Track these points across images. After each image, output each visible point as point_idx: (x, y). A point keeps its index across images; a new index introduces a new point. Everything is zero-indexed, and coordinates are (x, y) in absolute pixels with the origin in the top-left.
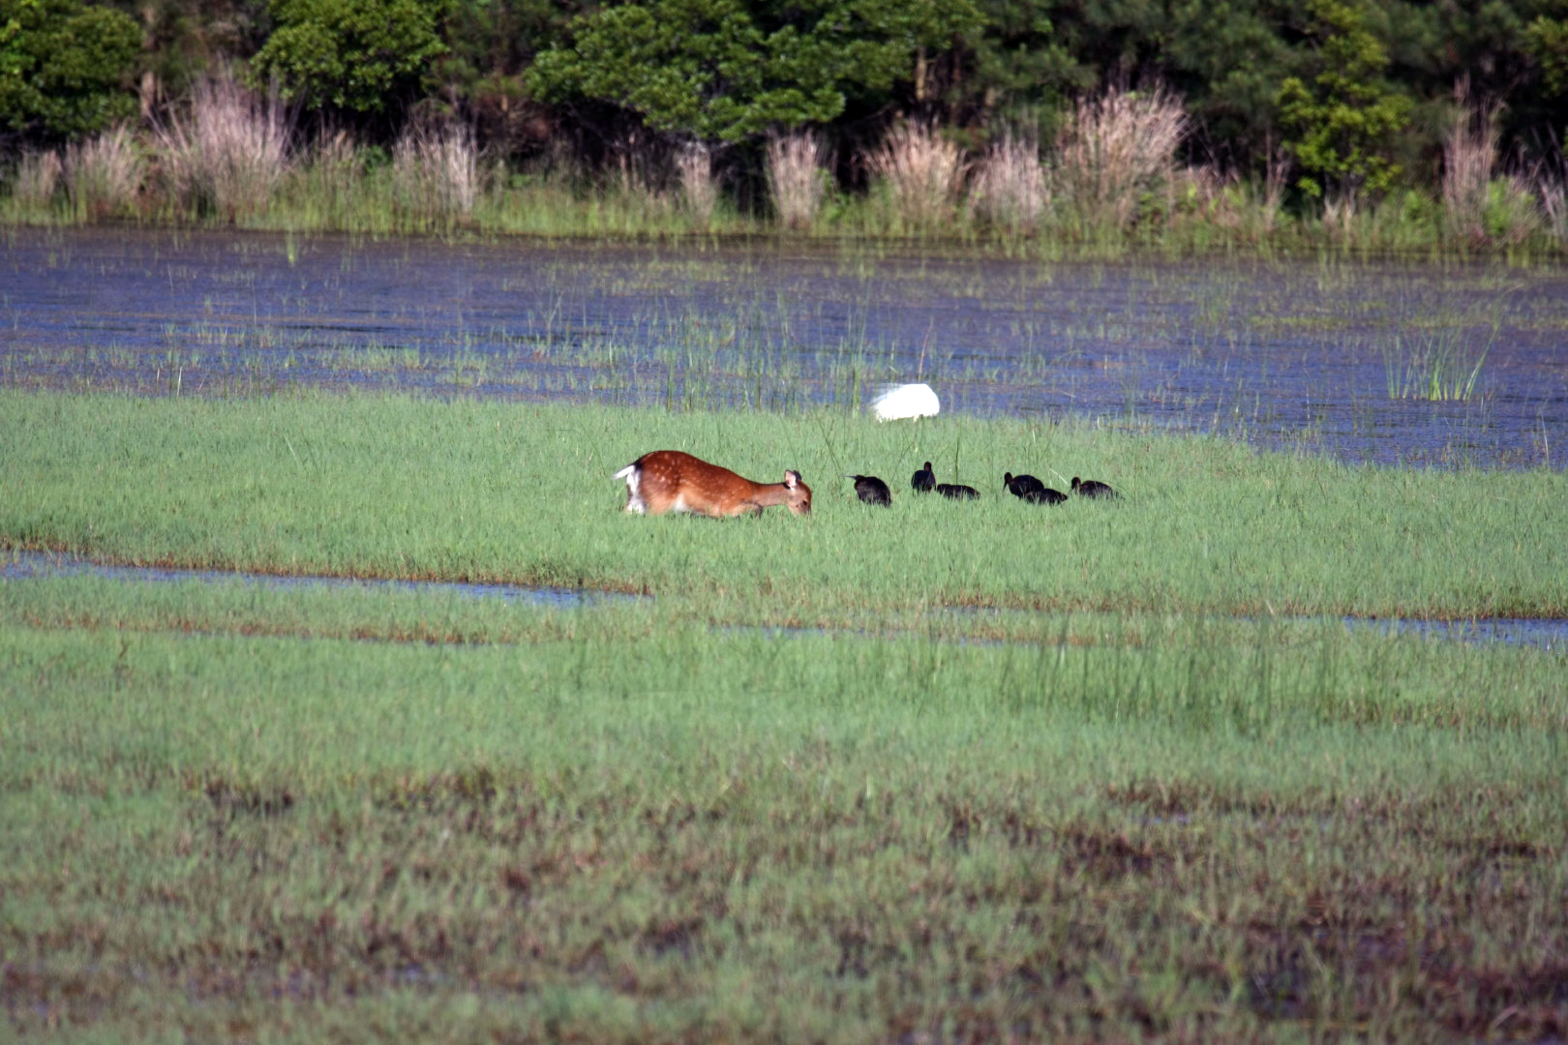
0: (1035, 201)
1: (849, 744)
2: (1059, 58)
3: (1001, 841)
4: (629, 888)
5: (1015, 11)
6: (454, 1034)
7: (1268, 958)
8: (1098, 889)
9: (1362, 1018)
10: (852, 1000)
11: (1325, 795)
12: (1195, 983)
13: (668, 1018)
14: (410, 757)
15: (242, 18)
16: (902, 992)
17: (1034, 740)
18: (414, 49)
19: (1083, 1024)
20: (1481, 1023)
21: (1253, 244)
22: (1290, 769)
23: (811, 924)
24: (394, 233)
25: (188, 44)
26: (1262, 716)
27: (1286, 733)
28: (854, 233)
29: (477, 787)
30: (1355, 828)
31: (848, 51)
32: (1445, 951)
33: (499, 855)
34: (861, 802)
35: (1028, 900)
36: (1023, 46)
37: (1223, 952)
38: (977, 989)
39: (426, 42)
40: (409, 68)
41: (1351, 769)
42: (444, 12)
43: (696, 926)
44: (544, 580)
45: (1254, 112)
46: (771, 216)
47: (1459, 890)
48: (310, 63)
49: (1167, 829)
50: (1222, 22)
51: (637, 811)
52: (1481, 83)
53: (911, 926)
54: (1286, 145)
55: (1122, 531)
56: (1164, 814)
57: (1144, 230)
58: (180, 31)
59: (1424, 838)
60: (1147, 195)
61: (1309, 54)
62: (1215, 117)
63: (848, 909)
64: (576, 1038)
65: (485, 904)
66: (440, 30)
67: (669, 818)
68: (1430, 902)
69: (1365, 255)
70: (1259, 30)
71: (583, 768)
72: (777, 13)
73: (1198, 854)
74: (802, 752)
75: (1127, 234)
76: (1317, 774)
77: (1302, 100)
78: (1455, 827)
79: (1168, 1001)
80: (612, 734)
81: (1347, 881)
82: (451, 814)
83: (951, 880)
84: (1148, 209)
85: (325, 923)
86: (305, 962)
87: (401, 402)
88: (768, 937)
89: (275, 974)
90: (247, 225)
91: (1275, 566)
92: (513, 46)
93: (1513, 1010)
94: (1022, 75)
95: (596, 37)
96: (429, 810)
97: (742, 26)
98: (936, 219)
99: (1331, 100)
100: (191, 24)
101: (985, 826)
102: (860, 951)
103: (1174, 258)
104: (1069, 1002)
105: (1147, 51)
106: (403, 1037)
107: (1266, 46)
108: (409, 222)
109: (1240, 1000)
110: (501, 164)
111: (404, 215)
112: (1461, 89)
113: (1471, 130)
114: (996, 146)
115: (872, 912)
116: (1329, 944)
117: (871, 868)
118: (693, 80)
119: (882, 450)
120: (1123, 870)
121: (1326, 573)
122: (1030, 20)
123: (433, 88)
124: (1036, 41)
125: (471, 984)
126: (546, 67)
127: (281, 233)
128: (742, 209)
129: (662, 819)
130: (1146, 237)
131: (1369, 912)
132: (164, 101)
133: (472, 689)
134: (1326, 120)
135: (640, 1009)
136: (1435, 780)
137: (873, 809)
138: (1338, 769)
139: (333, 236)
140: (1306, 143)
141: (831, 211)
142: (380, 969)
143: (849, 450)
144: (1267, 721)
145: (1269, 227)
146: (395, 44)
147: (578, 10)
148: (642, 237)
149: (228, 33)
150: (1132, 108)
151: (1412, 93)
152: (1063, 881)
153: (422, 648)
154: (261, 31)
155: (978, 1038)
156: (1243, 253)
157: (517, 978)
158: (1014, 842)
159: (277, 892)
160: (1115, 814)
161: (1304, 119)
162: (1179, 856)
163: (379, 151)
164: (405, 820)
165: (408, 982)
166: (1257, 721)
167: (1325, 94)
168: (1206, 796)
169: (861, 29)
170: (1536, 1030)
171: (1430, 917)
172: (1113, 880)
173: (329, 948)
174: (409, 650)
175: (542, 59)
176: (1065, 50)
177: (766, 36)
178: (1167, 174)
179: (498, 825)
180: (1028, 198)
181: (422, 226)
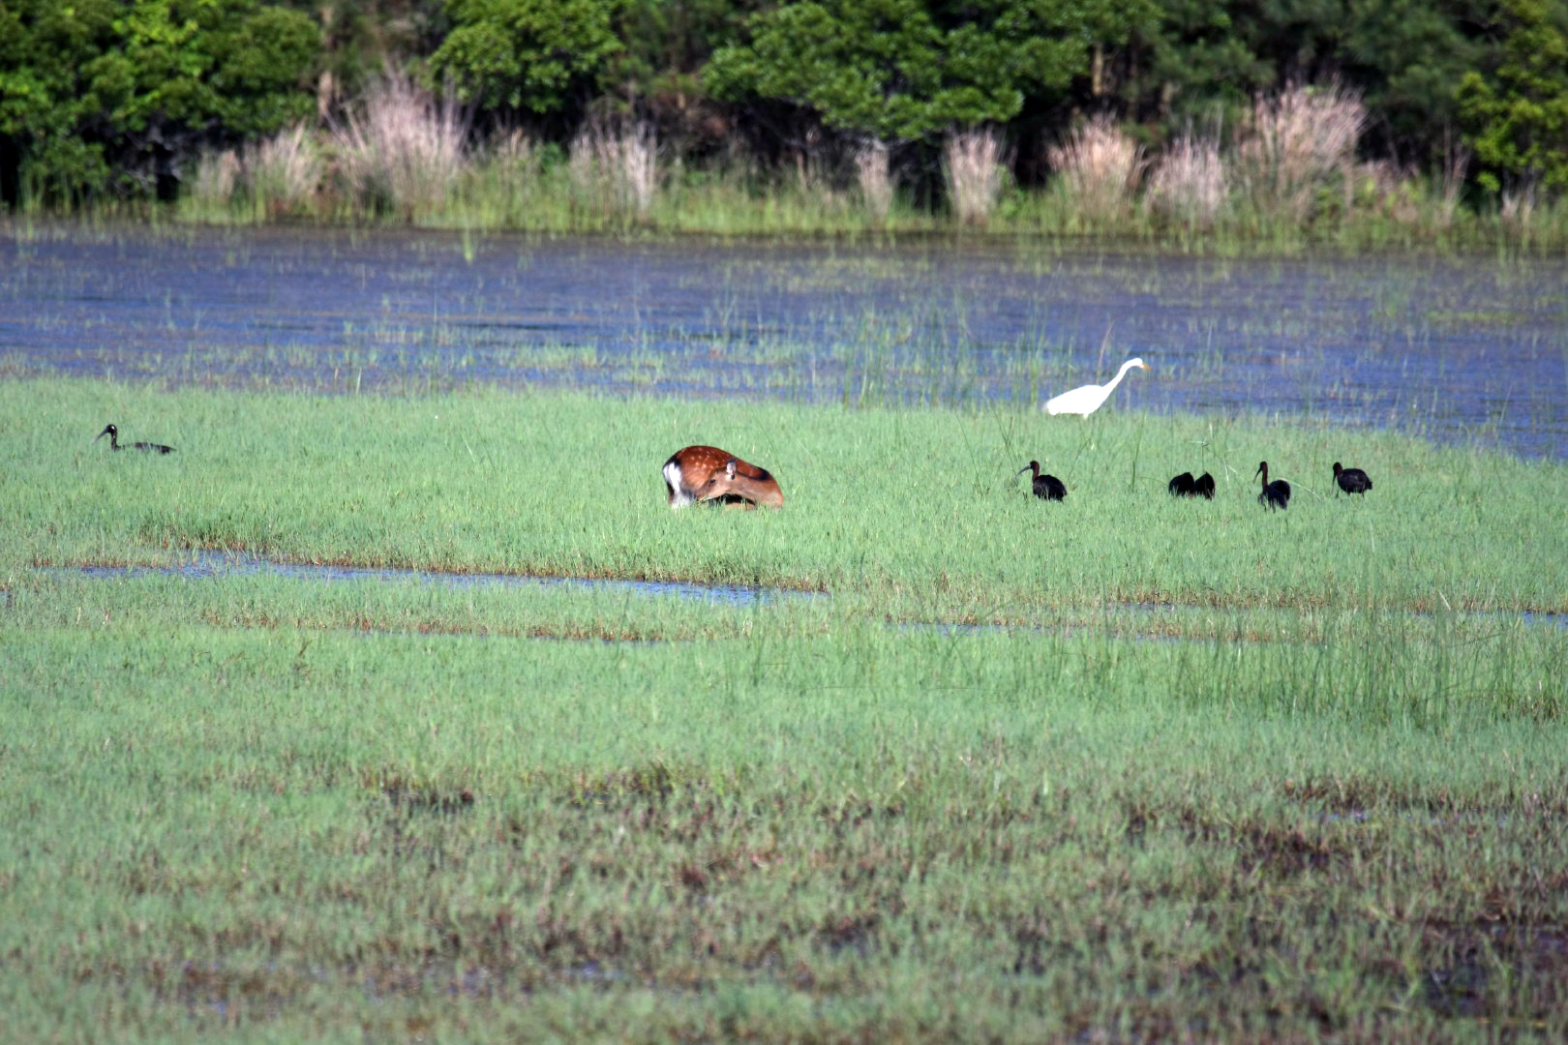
0: (1213, 197)
1: (1026, 741)
2: (1236, 52)
3: (1176, 838)
4: (806, 885)
5: (1194, 6)
6: (630, 1031)
7: (1446, 954)
8: (1275, 886)
9: (1540, 1015)
10: (1028, 997)
11: (1503, 791)
12: (1371, 980)
13: (844, 1016)
14: (587, 755)
15: (420, 17)
16: (1078, 991)
17: (1210, 737)
18: (589, 47)
19: (1260, 1021)
21: (1431, 239)
22: (1467, 765)
23: (987, 921)
24: (571, 231)
25: (366, 42)
26: (1440, 712)
27: (1463, 730)
28: (1032, 229)
29: (651, 785)
30: (1533, 824)
31: (1024, 49)
33: (675, 852)
34: (1037, 799)
35: (1204, 897)
36: (1201, 41)
37: (1400, 948)
38: (1154, 987)
39: (600, 43)
40: (585, 67)
41: (1530, 765)
42: (620, 9)
43: (872, 923)
44: (718, 578)
45: (1433, 106)
46: (948, 212)
48: (486, 63)
49: (1344, 826)
50: (1401, 17)
51: (813, 808)
53: (1088, 923)
54: (1465, 139)
55: (1300, 527)
56: (1341, 810)
57: (1322, 226)
58: (359, 29)
60: (1325, 191)
61: (1487, 49)
62: (1394, 111)
63: (1025, 905)
64: (751, 1035)
65: (660, 901)
66: (616, 28)
67: (845, 814)
69: (1543, 250)
70: (1438, 24)
71: (760, 764)
72: (955, 10)
73: (1375, 850)
74: (978, 749)
75: (1304, 230)
76: (1495, 769)
77: (1483, 94)
79: (1344, 999)
80: (787, 730)
81: (1525, 877)
82: (627, 812)
83: (1127, 876)
84: (1326, 204)
85: (502, 921)
86: (482, 961)
87: (578, 399)
88: (943, 934)
89: (452, 971)
90: (425, 224)
91: (1454, 562)
92: (688, 43)
94: (1201, 70)
95: (774, 35)
96: (606, 808)
97: (923, 24)
98: (1113, 216)
99: (1512, 93)
100: (369, 23)
101: (1161, 823)
102: (1036, 949)
103: (1351, 253)
104: (1245, 998)
105: (1325, 46)
106: (579, 1034)
107: (1445, 41)
108: (586, 220)
109: (1417, 997)
110: (678, 161)
111: (581, 213)
114: (1177, 142)
115: (1048, 908)
116: (1507, 941)
117: (1047, 865)
118: (871, 78)
119: (1058, 447)
120: (1301, 866)
121: (1504, 569)
122: (1208, 14)
123: (609, 86)
124: (1214, 35)
125: (647, 982)
126: (724, 64)
127: (457, 233)
128: (918, 205)
129: (838, 815)
130: (1324, 233)
131: (1546, 908)
132: (342, 100)
133: (649, 687)
134: (1505, 114)
135: (818, 1004)
137: (1050, 806)
138: (1517, 765)
139: (511, 232)
140: (1486, 138)
141: (1008, 207)
142: (557, 966)
143: (1026, 447)
144: (1444, 716)
145: (1447, 222)
146: (570, 43)
147: (755, 7)
148: (819, 235)
149: (405, 32)
150: (1309, 103)
152: (1239, 877)
153: (600, 647)
154: (438, 30)
155: (1155, 1035)
156: (1420, 248)
157: (693, 975)
158: (1190, 838)
159: (453, 891)
160: (1292, 811)
161: (1483, 113)
162: (1356, 852)
163: (555, 148)
164: (582, 818)
165: (585, 981)
166: (1434, 717)
167: (1508, 87)
168: (1383, 792)
169: (1039, 27)
172: (1290, 876)
173: (505, 945)
174: (587, 648)
175: (719, 56)
176: (1243, 44)
177: (945, 34)
178: (1346, 168)
179: (674, 823)
180: (1206, 193)
181: (599, 223)
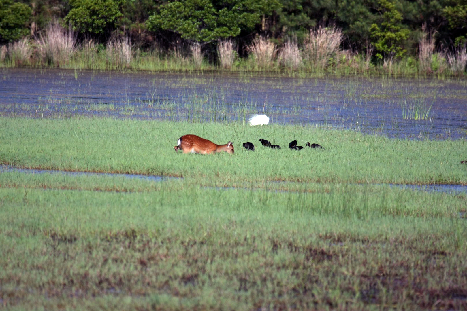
0: (298, 60)
1: (242, 222)
2: (304, 17)
3: (287, 250)
4: (176, 265)
5: (291, 3)
6: (124, 308)
7: (367, 285)
8: (316, 265)
9: (395, 303)
10: (243, 298)
11: (384, 237)
12: (345, 293)
13: (188, 303)
14: (111, 226)
15: (61, 6)
16: (258, 296)
17: (297, 220)
18: (113, 15)
19: (312, 305)
20: (430, 305)
21: (362, 73)
22: (373, 229)
23: (231, 275)
24: (107, 70)
25: (45, 13)
26: (365, 213)
27: (372, 218)
28: (244, 70)
29: (131, 235)
30: (393, 247)
31: (242, 16)
32: (420, 283)
33: (138, 255)
34: (246, 239)
35: (295, 268)
36: (293, 14)
37: (353, 284)
38: (280, 295)
39: (116, 13)
40: (111, 21)
41: (392, 229)
42: (121, 4)
43: (196, 276)
44: (150, 173)
45: (363, 34)
46: (219, 65)
47: (424, 265)
48: (82, 19)
49: (337, 247)
50: (353, 7)
51: (179, 242)
52: (430, 25)
53: (261, 276)
54: (372, 43)
55: (323, 158)
56: (336, 243)
58: (43, 10)
59: (413, 250)
60: (331, 58)
61: (379, 17)
62: (351, 35)
63: (242, 271)
64: (160, 309)
65: (133, 269)
66: (120, 9)
67: (188, 244)
68: (415, 269)
69: (396, 76)
70: (364, 9)
71: (163, 229)
72: (221, 4)
73: (346, 254)
74: (228, 224)
75: (325, 70)
76: (381, 230)
77: (377, 30)
78: (423, 246)
79: (337, 298)
80: (171, 219)
81: (390, 262)
82: (123, 243)
83: (272, 262)
84: (331, 63)
85: (86, 275)
86: (80, 287)
87: (109, 120)
88: (218, 279)
89: (71, 290)
90: (63, 67)
91: (369, 169)
92: (142, 14)
93: (439, 301)
94: (293, 22)
95: (166, 11)
96: (117, 242)
97: (210, 8)
98: (268, 65)
99: (386, 30)
100: (46, 7)
101: (282, 246)
102: (245, 284)
103: (339, 77)
104: (308, 299)
105: (331, 15)
106: (109, 309)
107: (366, 14)
108: (111, 66)
109: (359, 298)
110: (138, 49)
111: (110, 64)
112: (424, 27)
113: (427, 39)
114: (286, 44)
115: (249, 272)
116: (385, 281)
117: (249, 259)
118: (195, 24)
119: (252, 134)
120: (324, 259)
121: (384, 171)
122: (296, 6)
123: (118, 27)
124: (297, 12)
125: (129, 293)
126: (152, 20)
127: (73, 70)
128: (210, 62)
129: (186, 244)
130: (330, 71)
131: (397, 272)
132: (38, 30)
133: (130, 205)
134: (384, 36)
135: (180, 301)
136: (416, 233)
137: (249, 241)
138: (388, 229)
139: (89, 70)
140: (378, 43)
141: (237, 63)
142: (102, 289)
143: (242, 134)
144: (367, 215)
145: (367, 68)
146: (107, 14)
147: (161, 3)
148: (180, 71)
149: (57, 10)
150: (326, 32)
151: (410, 28)
152: (306, 262)
153: (115, 194)
154: (67, 10)
155: (280, 309)
156: (359, 76)
157: (143, 291)
158: (291, 251)
159: (72, 266)
160: (321, 243)
161: (378, 36)
162: (340, 255)
163: (102, 45)
164: (110, 245)
165: (111, 293)
166: (364, 215)
167: (384, 29)
168: (348, 237)
169: (246, 9)
170: (447, 307)
171: (415, 273)
172: (321, 263)
173: (87, 283)
174: (111, 194)
175: (151, 18)
176: (306, 15)
177: (218, 11)
178: (337, 52)
179: (137, 246)
180: (295, 59)
181: (115, 68)
